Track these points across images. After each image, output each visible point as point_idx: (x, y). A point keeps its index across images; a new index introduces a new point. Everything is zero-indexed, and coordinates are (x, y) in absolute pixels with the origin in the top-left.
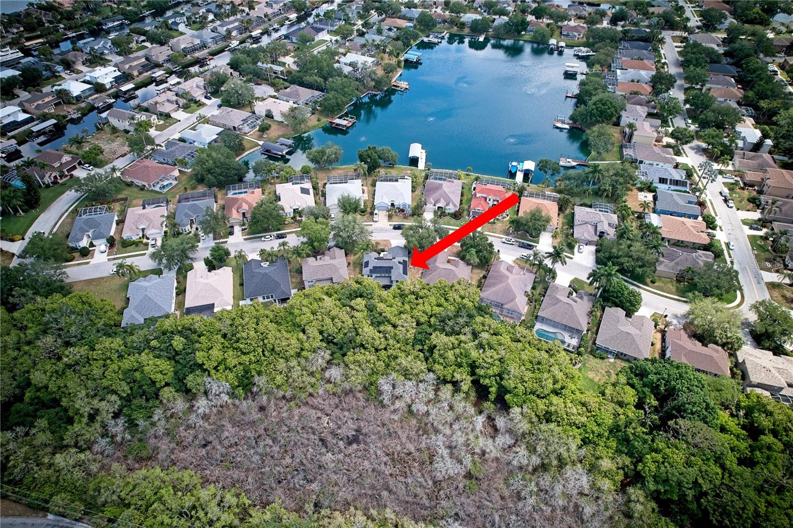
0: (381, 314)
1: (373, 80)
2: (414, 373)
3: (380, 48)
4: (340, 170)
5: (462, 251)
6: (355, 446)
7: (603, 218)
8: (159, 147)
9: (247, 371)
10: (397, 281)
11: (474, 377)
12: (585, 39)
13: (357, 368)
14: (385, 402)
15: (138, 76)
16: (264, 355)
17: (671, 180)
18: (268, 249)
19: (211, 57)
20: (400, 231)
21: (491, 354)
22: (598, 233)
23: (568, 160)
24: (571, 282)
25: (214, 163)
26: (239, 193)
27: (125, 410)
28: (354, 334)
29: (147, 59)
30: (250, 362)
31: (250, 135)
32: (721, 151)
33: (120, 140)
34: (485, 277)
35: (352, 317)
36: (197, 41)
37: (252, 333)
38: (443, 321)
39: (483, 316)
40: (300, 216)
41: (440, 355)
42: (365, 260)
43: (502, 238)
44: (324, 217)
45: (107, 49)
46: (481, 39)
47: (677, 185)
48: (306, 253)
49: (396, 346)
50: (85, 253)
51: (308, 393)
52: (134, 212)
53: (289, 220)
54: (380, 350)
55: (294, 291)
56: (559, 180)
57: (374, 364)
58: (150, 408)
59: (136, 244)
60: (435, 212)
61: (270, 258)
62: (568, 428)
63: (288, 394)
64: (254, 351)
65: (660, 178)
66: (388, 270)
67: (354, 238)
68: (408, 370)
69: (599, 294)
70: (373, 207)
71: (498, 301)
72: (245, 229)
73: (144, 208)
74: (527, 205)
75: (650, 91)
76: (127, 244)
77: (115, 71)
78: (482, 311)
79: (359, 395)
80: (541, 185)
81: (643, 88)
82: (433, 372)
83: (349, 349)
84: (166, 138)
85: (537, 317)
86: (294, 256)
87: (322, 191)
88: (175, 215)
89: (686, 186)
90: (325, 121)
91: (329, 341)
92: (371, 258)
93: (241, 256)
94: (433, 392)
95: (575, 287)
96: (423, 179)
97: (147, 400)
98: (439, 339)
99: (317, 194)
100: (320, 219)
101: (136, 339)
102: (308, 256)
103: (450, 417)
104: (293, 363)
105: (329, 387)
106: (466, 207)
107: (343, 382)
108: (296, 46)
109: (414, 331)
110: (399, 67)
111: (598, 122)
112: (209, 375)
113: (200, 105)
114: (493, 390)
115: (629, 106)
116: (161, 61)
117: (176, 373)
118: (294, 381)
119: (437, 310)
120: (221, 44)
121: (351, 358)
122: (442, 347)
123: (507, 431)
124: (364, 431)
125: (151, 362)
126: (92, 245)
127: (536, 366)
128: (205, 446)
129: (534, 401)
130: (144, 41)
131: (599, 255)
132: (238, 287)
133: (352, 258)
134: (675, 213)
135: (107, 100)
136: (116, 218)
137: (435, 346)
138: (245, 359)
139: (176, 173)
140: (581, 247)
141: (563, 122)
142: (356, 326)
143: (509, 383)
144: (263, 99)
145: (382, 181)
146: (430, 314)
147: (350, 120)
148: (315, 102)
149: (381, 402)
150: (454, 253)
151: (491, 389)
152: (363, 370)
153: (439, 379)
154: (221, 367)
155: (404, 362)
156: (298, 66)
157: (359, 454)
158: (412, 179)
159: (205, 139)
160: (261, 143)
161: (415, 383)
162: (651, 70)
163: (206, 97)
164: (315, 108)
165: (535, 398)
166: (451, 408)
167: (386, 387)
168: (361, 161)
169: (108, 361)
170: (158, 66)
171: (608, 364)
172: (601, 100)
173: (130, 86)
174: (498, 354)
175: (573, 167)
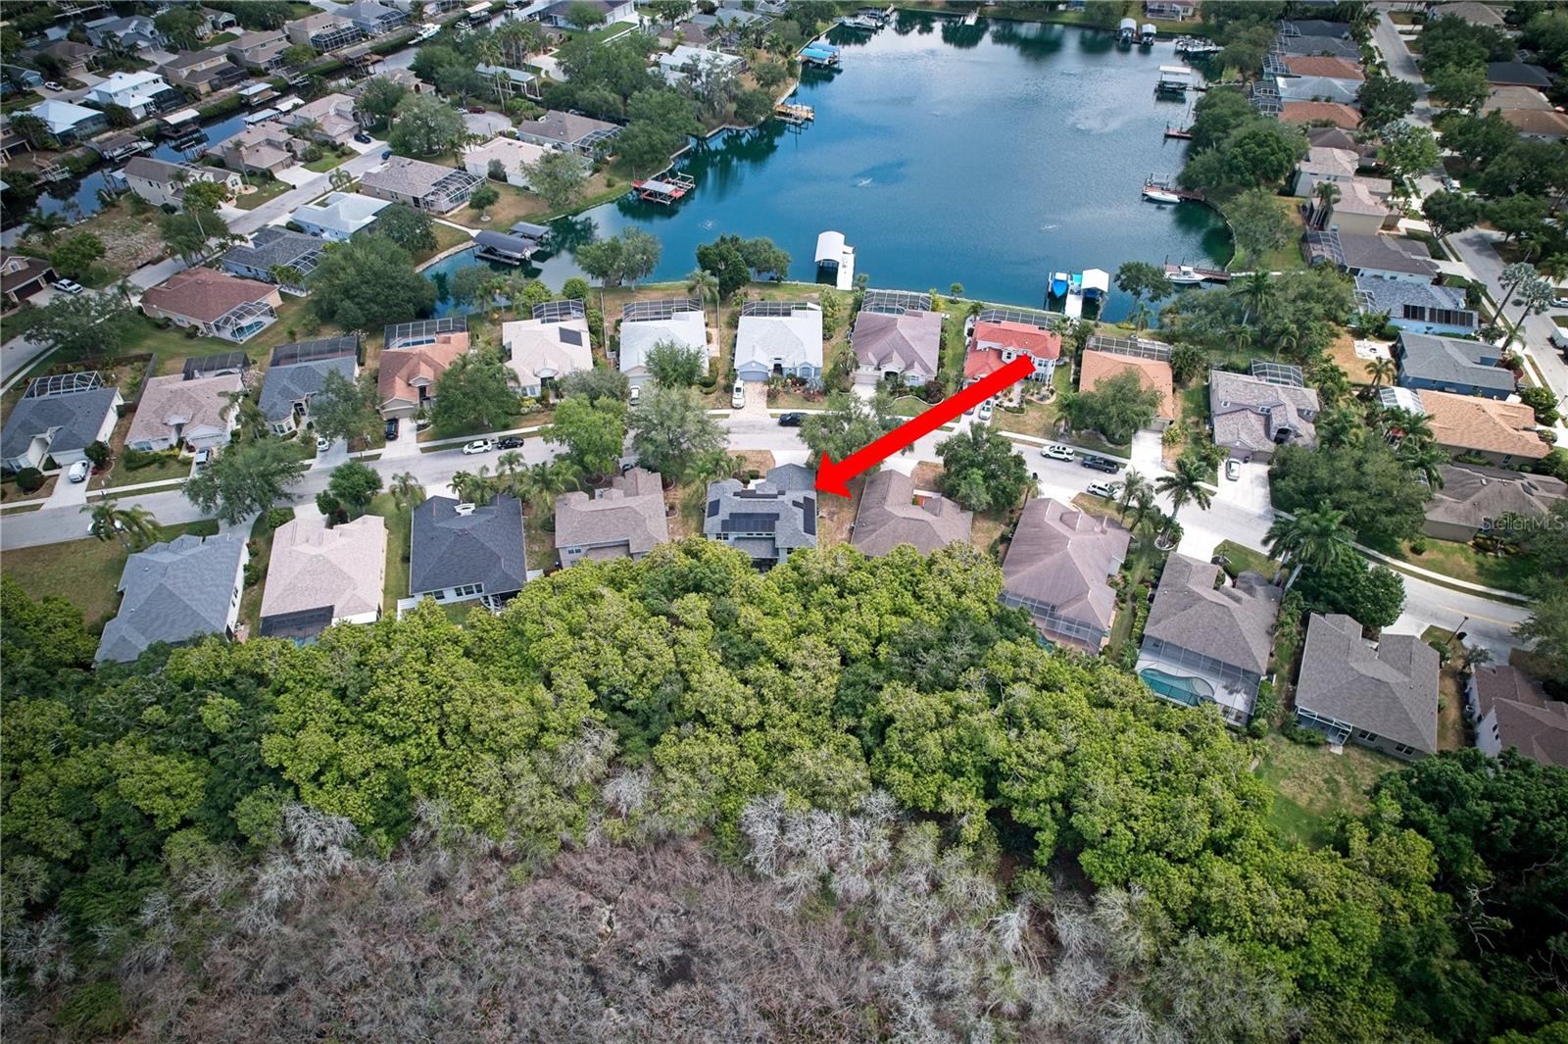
0: (748, 635)
1: (733, 98)
2: (837, 791)
3: (747, 37)
4: (656, 292)
5: (948, 476)
6: (679, 990)
7: (1283, 398)
8: (237, 242)
9: (397, 787)
10: (790, 551)
11: (995, 803)
12: (1198, 19)
13: (686, 778)
14: (759, 868)
15: (208, 94)
16: (443, 742)
17: (1432, 310)
18: (474, 472)
19: (376, 57)
20: (797, 430)
21: (1039, 742)
22: (1274, 434)
23: (1184, 268)
24: (1216, 551)
25: (360, 273)
26: (414, 344)
27: (66, 896)
28: (677, 688)
29: (231, 58)
30: (408, 763)
31: (452, 218)
32: (1544, 246)
33: (152, 228)
34: (1005, 539)
35: (675, 642)
36: (346, 23)
37: (412, 686)
38: (909, 653)
39: (1013, 641)
40: (559, 396)
41: (905, 744)
42: (711, 498)
43: (1040, 445)
44: (614, 395)
45: (144, 38)
46: (971, 21)
47: (1448, 321)
48: (565, 482)
49: (787, 720)
50: (32, 483)
51: (558, 843)
52: (163, 386)
53: (530, 404)
54: (747, 729)
55: (533, 576)
56: (1170, 311)
57: (730, 765)
58: (138, 887)
59: (160, 463)
60: (879, 386)
61: (477, 495)
62: (1259, 948)
63: (507, 845)
64: (418, 731)
65: (1407, 307)
66: (769, 520)
67: (685, 446)
68: (819, 783)
69: (1291, 581)
70: (732, 374)
71: (1044, 600)
72: (424, 426)
73: (189, 376)
74: (1100, 368)
75: (1358, 120)
76: (138, 463)
77: (156, 81)
78: (1010, 626)
79: (692, 847)
80: (1125, 325)
81: (1342, 113)
82: (888, 788)
83: (665, 728)
84: (259, 224)
85: (1141, 639)
86: (535, 489)
87: (612, 338)
88: (259, 394)
89: (1470, 324)
90: (623, 186)
91: (613, 704)
92: (726, 493)
93: (406, 488)
94: (886, 844)
95: (1230, 562)
96: (848, 312)
97: (131, 865)
98: (902, 701)
99: (600, 345)
100: (603, 400)
101: (105, 701)
102: (572, 488)
103: (932, 910)
104: (519, 764)
105: (613, 825)
106: (952, 373)
107: (650, 813)
108: (565, 34)
109: (835, 679)
110: (792, 75)
111: (1247, 185)
112: (298, 798)
113: (344, 153)
114: (1046, 837)
115: (1315, 152)
116: (262, 61)
117: (210, 791)
118: (520, 812)
119: (894, 623)
120: (400, 31)
121: (672, 751)
122: (910, 724)
123: (1088, 953)
124: (703, 945)
125: (138, 766)
126: (51, 464)
127: (1161, 775)
128: (280, 989)
129: (1162, 873)
130: (229, 24)
131: (1281, 484)
132: (399, 566)
133: (680, 494)
134: (1451, 385)
135: (135, 145)
136: (118, 401)
137: (890, 720)
138: (393, 753)
139: (274, 300)
140: (1234, 466)
141: (1163, 188)
142: (685, 667)
143: (1090, 823)
144: (486, 140)
145: (752, 314)
146: (875, 634)
147: (681, 184)
148: (603, 145)
149: (750, 866)
150: (927, 482)
151: (1039, 836)
152: (701, 781)
153: (901, 804)
154: (329, 777)
155: (809, 763)
156: (565, 71)
157: (690, 1012)
158: (825, 309)
159: (346, 225)
160: (474, 233)
161: (838, 818)
162: (1355, 77)
163: (358, 138)
164: (602, 157)
165: (1162, 862)
166: (936, 886)
167: (763, 831)
168: (704, 268)
169: (26, 765)
170: (256, 73)
171: (1329, 759)
172: (1253, 136)
173: (189, 113)
174: (1057, 741)
175: (1196, 285)
